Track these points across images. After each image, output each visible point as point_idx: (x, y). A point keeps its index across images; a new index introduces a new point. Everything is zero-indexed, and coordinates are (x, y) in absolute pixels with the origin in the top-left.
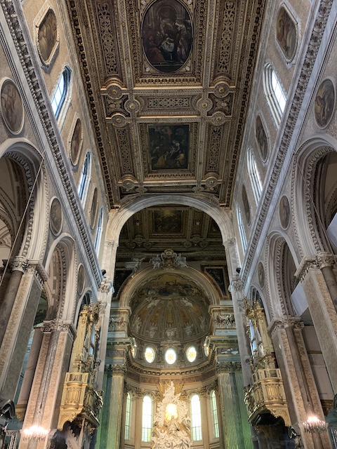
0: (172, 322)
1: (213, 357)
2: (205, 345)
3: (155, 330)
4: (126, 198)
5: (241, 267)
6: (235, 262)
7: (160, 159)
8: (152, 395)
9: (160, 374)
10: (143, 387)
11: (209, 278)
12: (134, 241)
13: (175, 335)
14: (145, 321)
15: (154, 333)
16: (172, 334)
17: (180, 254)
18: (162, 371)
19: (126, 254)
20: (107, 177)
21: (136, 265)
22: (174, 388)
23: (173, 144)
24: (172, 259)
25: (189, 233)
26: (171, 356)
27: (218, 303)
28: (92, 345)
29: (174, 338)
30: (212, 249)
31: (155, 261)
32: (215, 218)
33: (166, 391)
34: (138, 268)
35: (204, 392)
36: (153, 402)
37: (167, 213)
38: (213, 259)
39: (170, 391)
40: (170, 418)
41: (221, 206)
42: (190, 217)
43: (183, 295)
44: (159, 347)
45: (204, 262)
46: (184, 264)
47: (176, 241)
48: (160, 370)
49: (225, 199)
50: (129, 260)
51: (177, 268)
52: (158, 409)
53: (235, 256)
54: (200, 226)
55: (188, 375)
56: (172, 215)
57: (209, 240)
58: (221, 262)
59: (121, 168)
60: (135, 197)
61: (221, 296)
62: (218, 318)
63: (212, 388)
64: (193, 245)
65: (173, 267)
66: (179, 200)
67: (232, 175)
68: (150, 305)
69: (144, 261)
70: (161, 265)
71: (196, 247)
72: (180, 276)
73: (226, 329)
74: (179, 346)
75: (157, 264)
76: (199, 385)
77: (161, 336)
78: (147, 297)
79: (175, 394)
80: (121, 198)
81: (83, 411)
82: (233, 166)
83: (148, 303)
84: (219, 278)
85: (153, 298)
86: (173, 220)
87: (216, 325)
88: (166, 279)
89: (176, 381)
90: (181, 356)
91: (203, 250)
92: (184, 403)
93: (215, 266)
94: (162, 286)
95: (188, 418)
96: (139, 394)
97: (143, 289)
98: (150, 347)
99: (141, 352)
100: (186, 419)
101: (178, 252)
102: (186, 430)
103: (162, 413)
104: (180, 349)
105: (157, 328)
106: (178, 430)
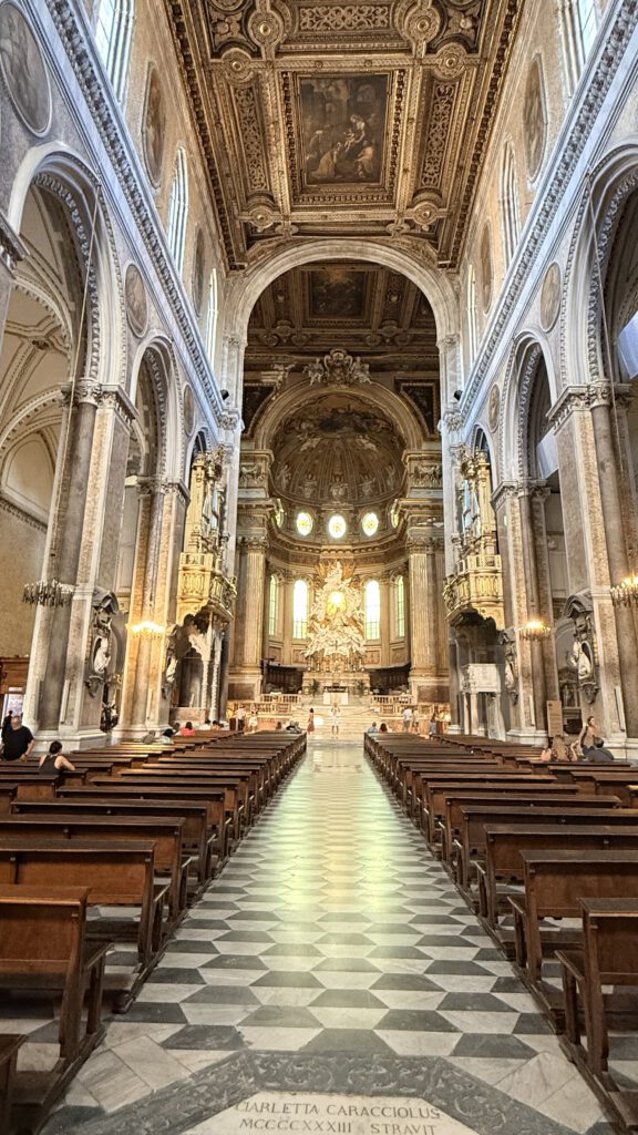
0: (340, 474)
1: (404, 530)
2: (392, 511)
3: (313, 486)
4: (257, 246)
5: (463, 390)
6: (454, 378)
7: (322, 161)
8: (308, 580)
9: (320, 551)
10: (294, 568)
11: (407, 403)
12: (273, 331)
13: (345, 495)
14: (297, 472)
15: (311, 490)
16: (341, 492)
17: (358, 359)
18: (324, 547)
19: (262, 357)
20: (219, 201)
21: (280, 378)
22: (341, 571)
23: (351, 125)
24: (344, 367)
25: (376, 319)
26: (337, 526)
27: (419, 446)
28: (214, 513)
29: (343, 498)
30: (417, 348)
31: (314, 371)
32: (426, 292)
33: (329, 575)
34: (283, 383)
35: (386, 578)
36: (310, 589)
37: (337, 276)
38: (417, 368)
39: (335, 575)
40: (334, 611)
41: (441, 266)
42: (381, 285)
43: (360, 430)
44: (319, 511)
45: (400, 374)
46: (364, 377)
47: (354, 332)
48: (320, 545)
49: (447, 253)
50: (267, 367)
51: (352, 384)
52: (317, 599)
53: (454, 368)
54: (398, 305)
55: (364, 553)
56: (346, 280)
57: (414, 331)
58: (430, 374)
59: (245, 179)
60: (274, 244)
61: (424, 435)
62: (416, 470)
63: (400, 573)
64: (383, 340)
65: (345, 383)
66: (360, 252)
67: (467, 199)
68: (304, 447)
69: (292, 370)
70: (323, 378)
71: (389, 344)
72: (356, 398)
73: (428, 488)
74: (351, 511)
75: (316, 377)
76: (380, 568)
77: (322, 496)
78: (299, 433)
79: (342, 579)
80: (248, 248)
81: (210, 603)
82: (471, 181)
83: (301, 443)
84: (425, 403)
85: (309, 435)
86: (348, 291)
87: (411, 482)
88: (331, 404)
89: (344, 562)
90: (354, 525)
91: (401, 351)
92: (356, 591)
93: (420, 381)
94: (325, 414)
95: (361, 611)
96: (288, 578)
97: (292, 420)
98: (305, 512)
99: (290, 520)
100: (358, 613)
101: (354, 354)
102: (357, 626)
103: (322, 603)
104: (353, 515)
105: (316, 483)
106: (345, 625)
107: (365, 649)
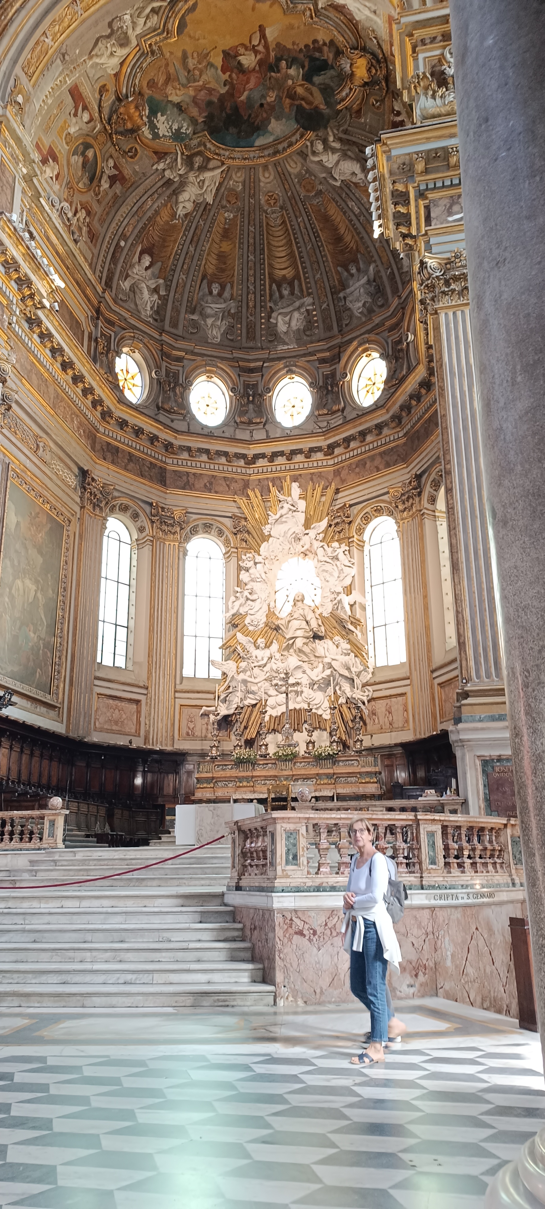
8: (220, 533)
9: (249, 460)
10: (182, 503)
18: (258, 449)
22: (302, 505)
33: (272, 518)
35: (415, 497)
36: (227, 556)
43: (312, 122)
44: (248, 371)
48: (250, 444)
52: (244, 576)
55: (355, 453)
74: (323, 361)
76: (395, 478)
79: (307, 525)
89: (309, 481)
90: (331, 391)
92: (340, 549)
95: (355, 596)
96: (163, 526)
98: (210, 374)
100: (346, 600)
102: (347, 633)
103: (256, 586)
104: (326, 369)
105: (233, 304)
106: (316, 637)
107: (370, 692)
